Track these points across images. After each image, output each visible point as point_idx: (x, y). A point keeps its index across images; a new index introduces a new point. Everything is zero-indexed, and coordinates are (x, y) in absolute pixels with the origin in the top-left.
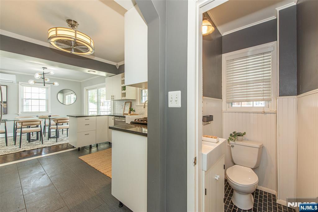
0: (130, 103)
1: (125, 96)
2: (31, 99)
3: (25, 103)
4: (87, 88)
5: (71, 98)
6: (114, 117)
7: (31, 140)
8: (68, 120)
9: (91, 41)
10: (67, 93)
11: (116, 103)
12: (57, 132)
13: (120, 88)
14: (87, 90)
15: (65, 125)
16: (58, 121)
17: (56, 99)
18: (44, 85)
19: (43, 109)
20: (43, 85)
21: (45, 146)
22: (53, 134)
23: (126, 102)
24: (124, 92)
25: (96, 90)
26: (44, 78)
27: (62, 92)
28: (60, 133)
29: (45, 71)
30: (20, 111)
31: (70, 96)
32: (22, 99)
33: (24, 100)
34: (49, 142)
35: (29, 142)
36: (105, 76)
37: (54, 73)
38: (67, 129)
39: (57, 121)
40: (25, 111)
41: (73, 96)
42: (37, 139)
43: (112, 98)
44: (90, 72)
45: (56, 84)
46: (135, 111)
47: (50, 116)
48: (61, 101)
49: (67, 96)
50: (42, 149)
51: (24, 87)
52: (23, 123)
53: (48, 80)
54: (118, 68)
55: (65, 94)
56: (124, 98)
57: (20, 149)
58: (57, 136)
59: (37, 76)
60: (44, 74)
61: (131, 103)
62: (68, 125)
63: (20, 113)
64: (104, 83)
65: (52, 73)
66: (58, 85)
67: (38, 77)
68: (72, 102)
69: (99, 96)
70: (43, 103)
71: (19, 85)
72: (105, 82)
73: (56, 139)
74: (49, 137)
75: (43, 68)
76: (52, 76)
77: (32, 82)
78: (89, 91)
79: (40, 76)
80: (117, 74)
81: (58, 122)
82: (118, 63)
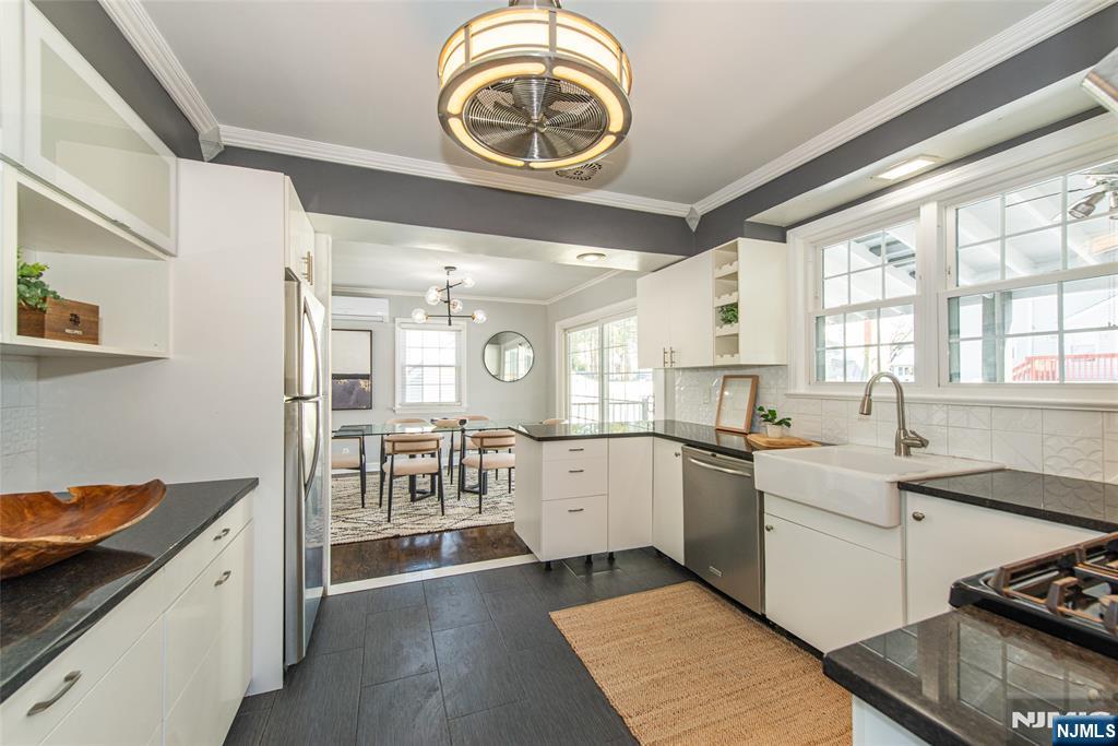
0: (750, 380)
1: (735, 350)
2: (422, 366)
3: (409, 378)
4: (567, 322)
5: (519, 360)
6: (682, 444)
7: (418, 492)
8: (512, 441)
9: (621, 68)
10: (507, 344)
11: (679, 378)
12: (483, 477)
13: (710, 316)
14: (565, 330)
15: (504, 457)
16: (485, 440)
17: (481, 365)
18: (450, 324)
19: (449, 396)
20: (447, 322)
21: (448, 523)
22: (472, 480)
23: (726, 377)
24: (728, 329)
25: (597, 328)
26: (449, 302)
27: (495, 340)
28: (491, 480)
29: (453, 278)
30: (398, 400)
31: (515, 350)
32: (403, 367)
33: (407, 369)
34: (460, 510)
35: (413, 499)
36: (636, 269)
37: (473, 284)
38: (510, 469)
39: (482, 443)
40: (408, 400)
41: (524, 353)
42: (433, 492)
43: (668, 359)
44: (587, 258)
45: (480, 316)
46: (789, 425)
47: (463, 422)
48: (493, 370)
49: (507, 353)
50: (440, 537)
51: (408, 331)
52: (397, 444)
53: (458, 308)
54: (693, 225)
55: (503, 347)
56: (727, 360)
57: (389, 525)
58: (481, 489)
59: (433, 296)
60: (448, 287)
61: (755, 380)
62: (512, 456)
63: (398, 406)
64: (631, 300)
65: (469, 283)
66: (485, 319)
67: (435, 298)
68: (523, 371)
69: (605, 351)
70: (450, 375)
71: (397, 329)
72: (635, 295)
73: (477, 496)
74: (462, 489)
75: (446, 268)
76: (470, 292)
77: (419, 316)
78: (574, 335)
79: (440, 295)
80: (690, 255)
81: (485, 444)
82: (694, 206)
